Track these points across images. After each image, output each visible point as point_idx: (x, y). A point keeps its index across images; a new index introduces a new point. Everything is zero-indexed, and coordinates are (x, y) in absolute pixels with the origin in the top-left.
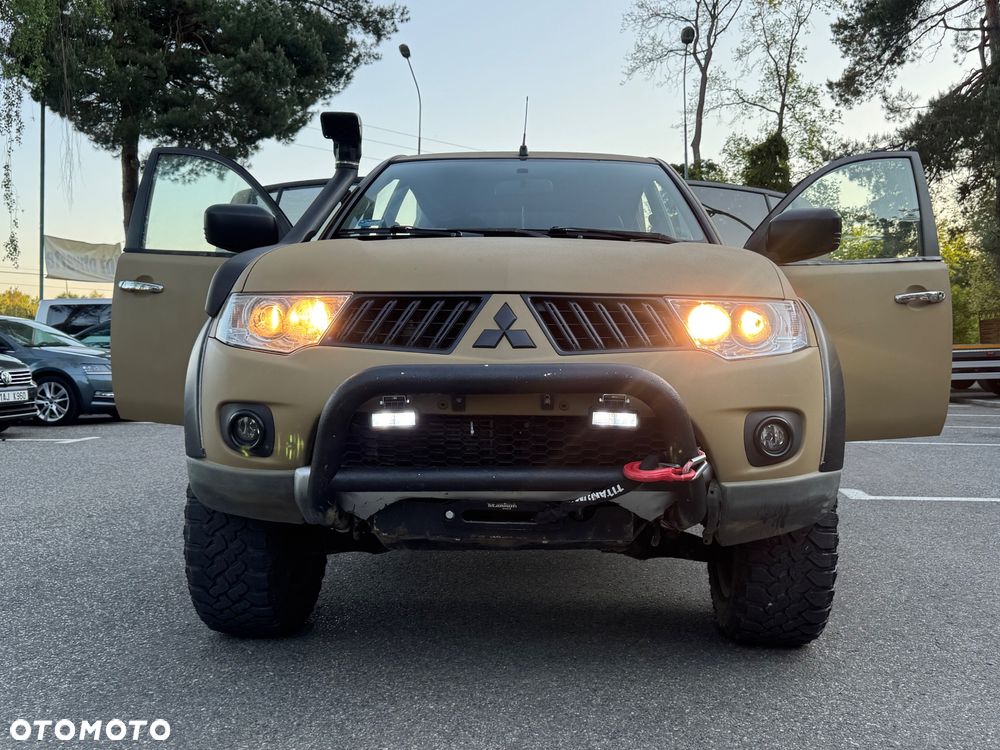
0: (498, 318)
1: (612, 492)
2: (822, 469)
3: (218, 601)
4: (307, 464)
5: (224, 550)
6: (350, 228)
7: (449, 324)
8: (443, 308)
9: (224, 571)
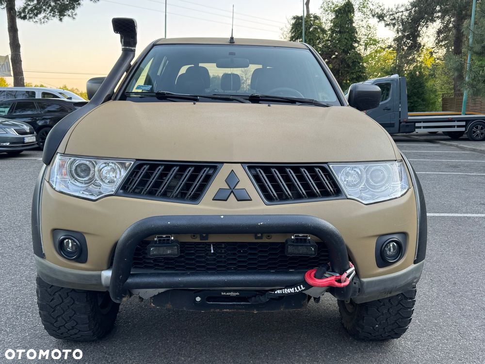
0: (227, 181)
1: (298, 289)
2: (415, 262)
3: (59, 329)
4: (108, 268)
5: (61, 303)
6: (130, 91)
7: (197, 183)
8: (193, 172)
9: (62, 314)
